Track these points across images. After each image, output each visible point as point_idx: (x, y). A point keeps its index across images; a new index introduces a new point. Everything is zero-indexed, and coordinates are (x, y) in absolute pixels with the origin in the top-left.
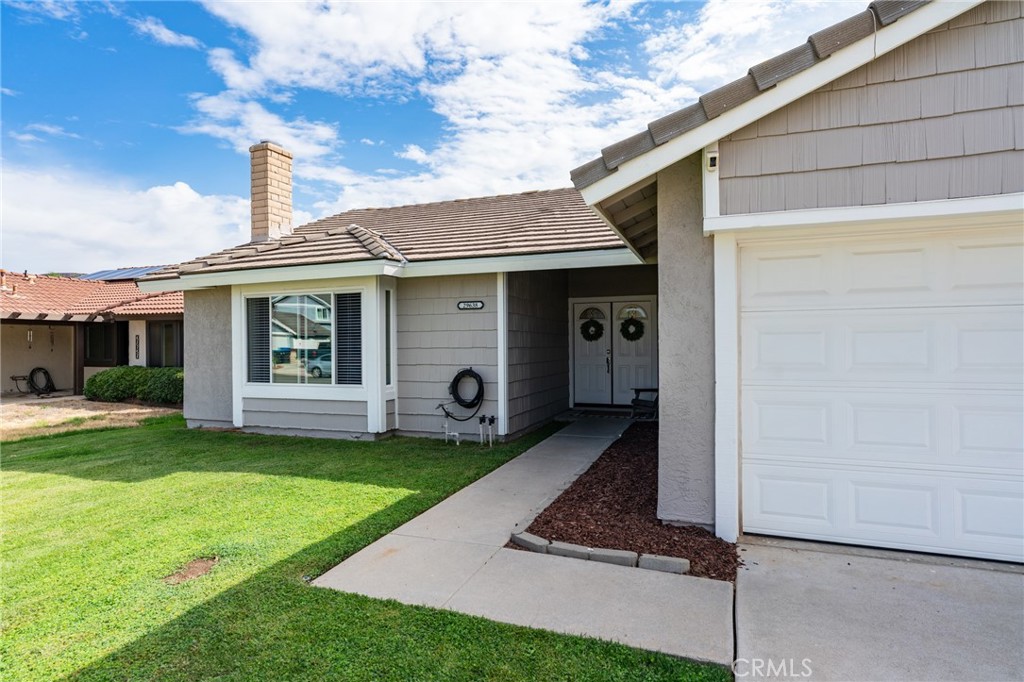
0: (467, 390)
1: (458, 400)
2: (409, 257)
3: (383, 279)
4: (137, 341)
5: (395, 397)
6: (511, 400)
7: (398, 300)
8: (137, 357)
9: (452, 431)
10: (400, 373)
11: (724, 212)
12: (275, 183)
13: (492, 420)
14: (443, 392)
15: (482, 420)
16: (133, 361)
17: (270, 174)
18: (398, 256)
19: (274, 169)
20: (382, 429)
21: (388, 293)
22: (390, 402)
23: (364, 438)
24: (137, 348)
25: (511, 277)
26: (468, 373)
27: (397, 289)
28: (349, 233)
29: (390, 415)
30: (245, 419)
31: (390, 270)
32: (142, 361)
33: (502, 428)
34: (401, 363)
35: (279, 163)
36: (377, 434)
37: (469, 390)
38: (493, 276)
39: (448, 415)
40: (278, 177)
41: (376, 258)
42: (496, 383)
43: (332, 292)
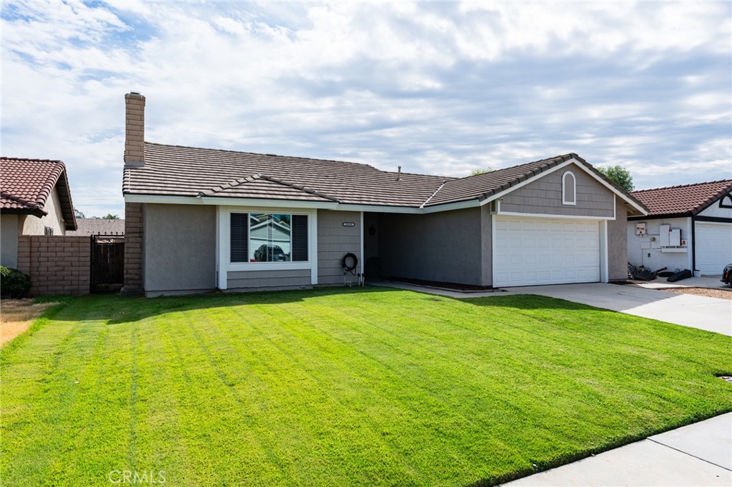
1: (345, 267)
9: (347, 280)
11: (501, 210)
26: (349, 255)
30: (228, 284)
38: (358, 212)
42: (360, 259)
43: (291, 214)
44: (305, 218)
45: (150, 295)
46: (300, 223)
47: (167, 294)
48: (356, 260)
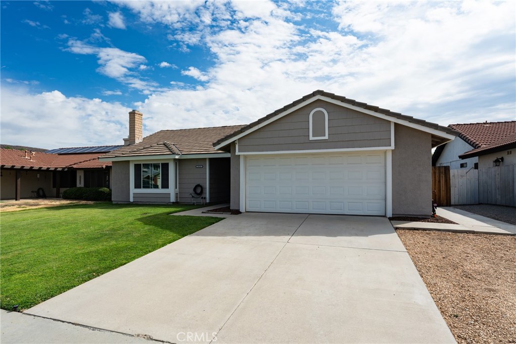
0: (198, 190)
1: (196, 193)
2: (183, 153)
3: (175, 160)
4: (80, 178)
5: (178, 192)
6: (210, 193)
7: (179, 165)
8: (80, 184)
9: (194, 201)
10: (179, 186)
11: (239, 152)
12: (137, 124)
13: (205, 198)
14: (192, 191)
15: (202, 198)
16: (78, 185)
17: (136, 122)
18: (179, 153)
19: (137, 120)
20: (174, 201)
21: (176, 163)
22: (177, 194)
23: (170, 204)
24: (80, 181)
25: (211, 159)
26: (198, 186)
27: (179, 162)
28: (164, 144)
29: (177, 197)
30: (134, 199)
31: (177, 157)
32: (82, 185)
33: (208, 201)
34: (180, 183)
35: (138, 118)
36: (173, 203)
37: (199, 190)
38: (205, 159)
39: (193, 197)
40: (138, 122)
41: (174, 154)
42: (206, 188)
43: (160, 162)
44: (167, 164)
45: (114, 203)
46: (165, 167)
47: (119, 203)
48: (202, 189)
